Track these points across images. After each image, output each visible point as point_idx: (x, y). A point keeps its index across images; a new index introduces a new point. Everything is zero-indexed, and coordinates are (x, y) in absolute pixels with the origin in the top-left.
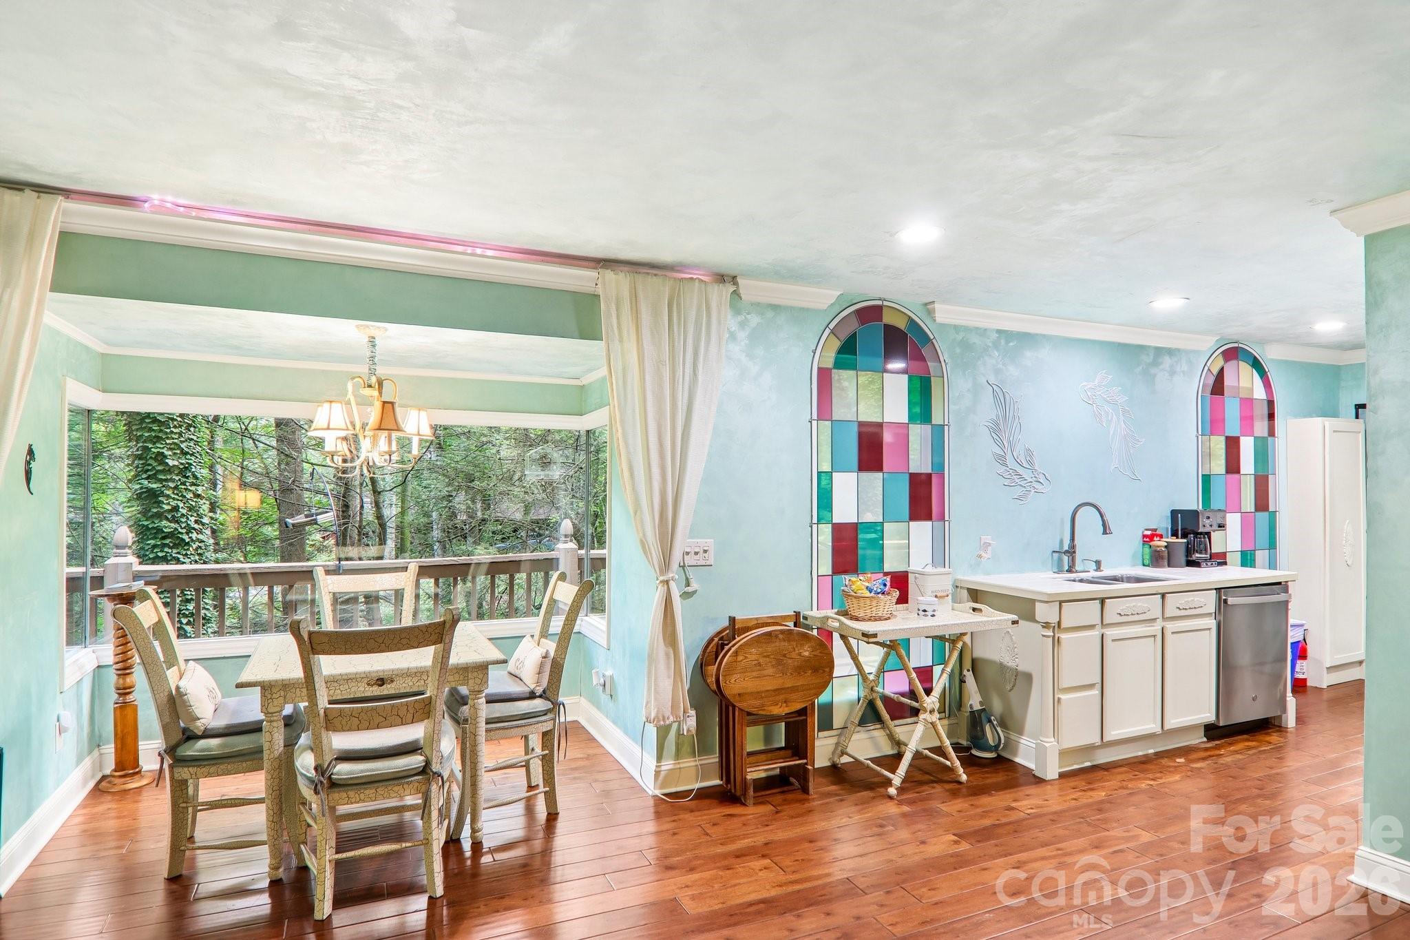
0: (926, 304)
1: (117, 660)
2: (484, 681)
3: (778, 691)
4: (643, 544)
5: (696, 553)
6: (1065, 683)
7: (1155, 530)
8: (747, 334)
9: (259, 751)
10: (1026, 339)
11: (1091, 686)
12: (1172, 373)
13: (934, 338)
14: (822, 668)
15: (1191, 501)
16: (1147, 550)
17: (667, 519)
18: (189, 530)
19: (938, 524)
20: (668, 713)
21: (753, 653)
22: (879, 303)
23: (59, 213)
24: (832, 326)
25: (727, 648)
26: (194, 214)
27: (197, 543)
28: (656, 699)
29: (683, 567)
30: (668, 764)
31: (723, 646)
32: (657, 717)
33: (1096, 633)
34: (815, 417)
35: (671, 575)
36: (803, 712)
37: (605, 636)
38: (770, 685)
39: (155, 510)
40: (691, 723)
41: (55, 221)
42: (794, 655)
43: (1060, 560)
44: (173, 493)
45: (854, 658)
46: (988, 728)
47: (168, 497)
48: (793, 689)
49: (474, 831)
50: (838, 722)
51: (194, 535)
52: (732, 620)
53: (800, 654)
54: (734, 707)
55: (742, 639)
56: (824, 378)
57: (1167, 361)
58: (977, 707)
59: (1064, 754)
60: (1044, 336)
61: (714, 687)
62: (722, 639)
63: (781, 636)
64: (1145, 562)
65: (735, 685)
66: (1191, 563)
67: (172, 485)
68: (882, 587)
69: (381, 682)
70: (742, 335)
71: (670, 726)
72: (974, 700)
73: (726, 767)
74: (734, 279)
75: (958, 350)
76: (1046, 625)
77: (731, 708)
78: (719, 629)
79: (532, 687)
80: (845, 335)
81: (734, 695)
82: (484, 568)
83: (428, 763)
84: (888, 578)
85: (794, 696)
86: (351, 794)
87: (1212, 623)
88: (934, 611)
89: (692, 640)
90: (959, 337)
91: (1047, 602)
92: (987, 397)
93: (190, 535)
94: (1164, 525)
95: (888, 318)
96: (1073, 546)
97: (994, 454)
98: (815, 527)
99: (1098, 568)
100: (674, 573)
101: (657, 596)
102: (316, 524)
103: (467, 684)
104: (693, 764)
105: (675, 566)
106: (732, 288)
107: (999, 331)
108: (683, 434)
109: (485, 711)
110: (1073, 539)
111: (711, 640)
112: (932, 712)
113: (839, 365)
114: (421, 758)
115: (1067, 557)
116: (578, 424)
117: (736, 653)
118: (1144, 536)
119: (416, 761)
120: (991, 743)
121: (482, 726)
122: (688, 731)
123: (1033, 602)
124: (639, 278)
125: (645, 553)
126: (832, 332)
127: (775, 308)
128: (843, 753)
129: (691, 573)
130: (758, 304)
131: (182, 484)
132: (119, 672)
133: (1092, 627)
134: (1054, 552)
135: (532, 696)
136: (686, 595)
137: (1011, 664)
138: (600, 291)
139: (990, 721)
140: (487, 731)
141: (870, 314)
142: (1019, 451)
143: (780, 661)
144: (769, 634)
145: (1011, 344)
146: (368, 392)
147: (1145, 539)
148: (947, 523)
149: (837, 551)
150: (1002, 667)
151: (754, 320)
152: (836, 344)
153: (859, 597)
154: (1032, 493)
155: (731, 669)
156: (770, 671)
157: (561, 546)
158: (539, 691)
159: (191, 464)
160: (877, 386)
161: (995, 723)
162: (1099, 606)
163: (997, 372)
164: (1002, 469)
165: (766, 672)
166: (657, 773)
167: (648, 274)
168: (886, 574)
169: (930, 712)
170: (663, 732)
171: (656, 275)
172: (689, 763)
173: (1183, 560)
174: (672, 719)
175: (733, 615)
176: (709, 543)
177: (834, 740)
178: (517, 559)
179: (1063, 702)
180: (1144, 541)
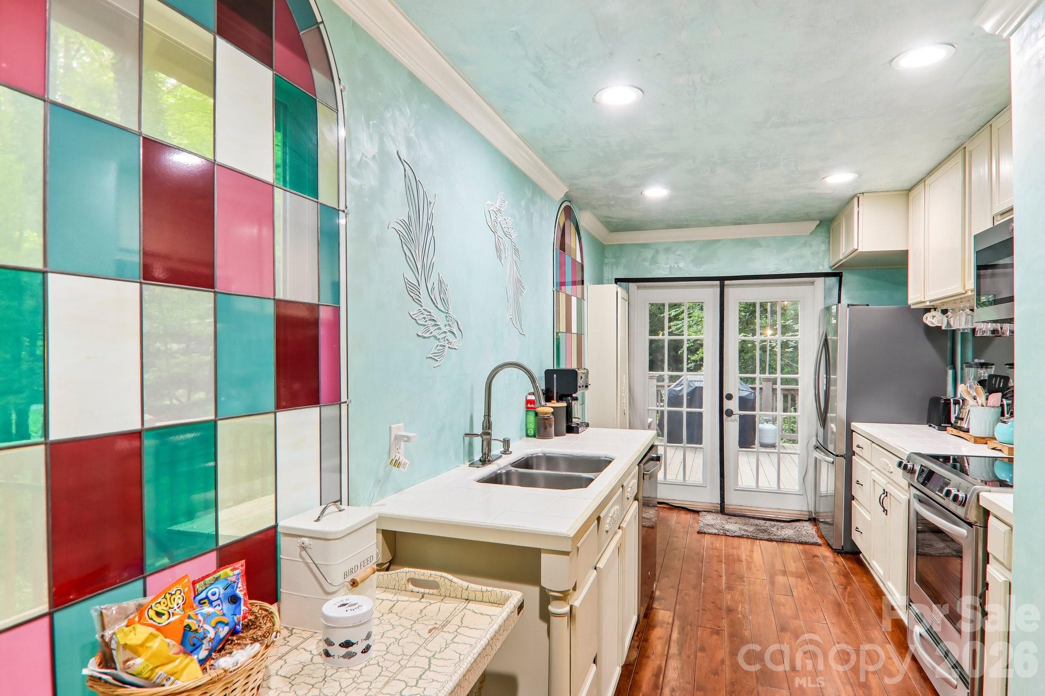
13: (323, 22)
16: (532, 417)
19: (330, 411)
57: (539, 201)
60: (456, 115)
64: (529, 432)
66: (570, 429)
75: (358, 74)
92: (398, 182)
96: (489, 425)
97: (407, 283)
107: (411, 75)
110: (488, 413)
118: (528, 402)
134: (466, 434)
142: (434, 283)
147: (529, 405)
148: (344, 406)
154: (446, 348)
163: (410, 143)
164: (414, 308)
173: (564, 426)
180: (527, 408)
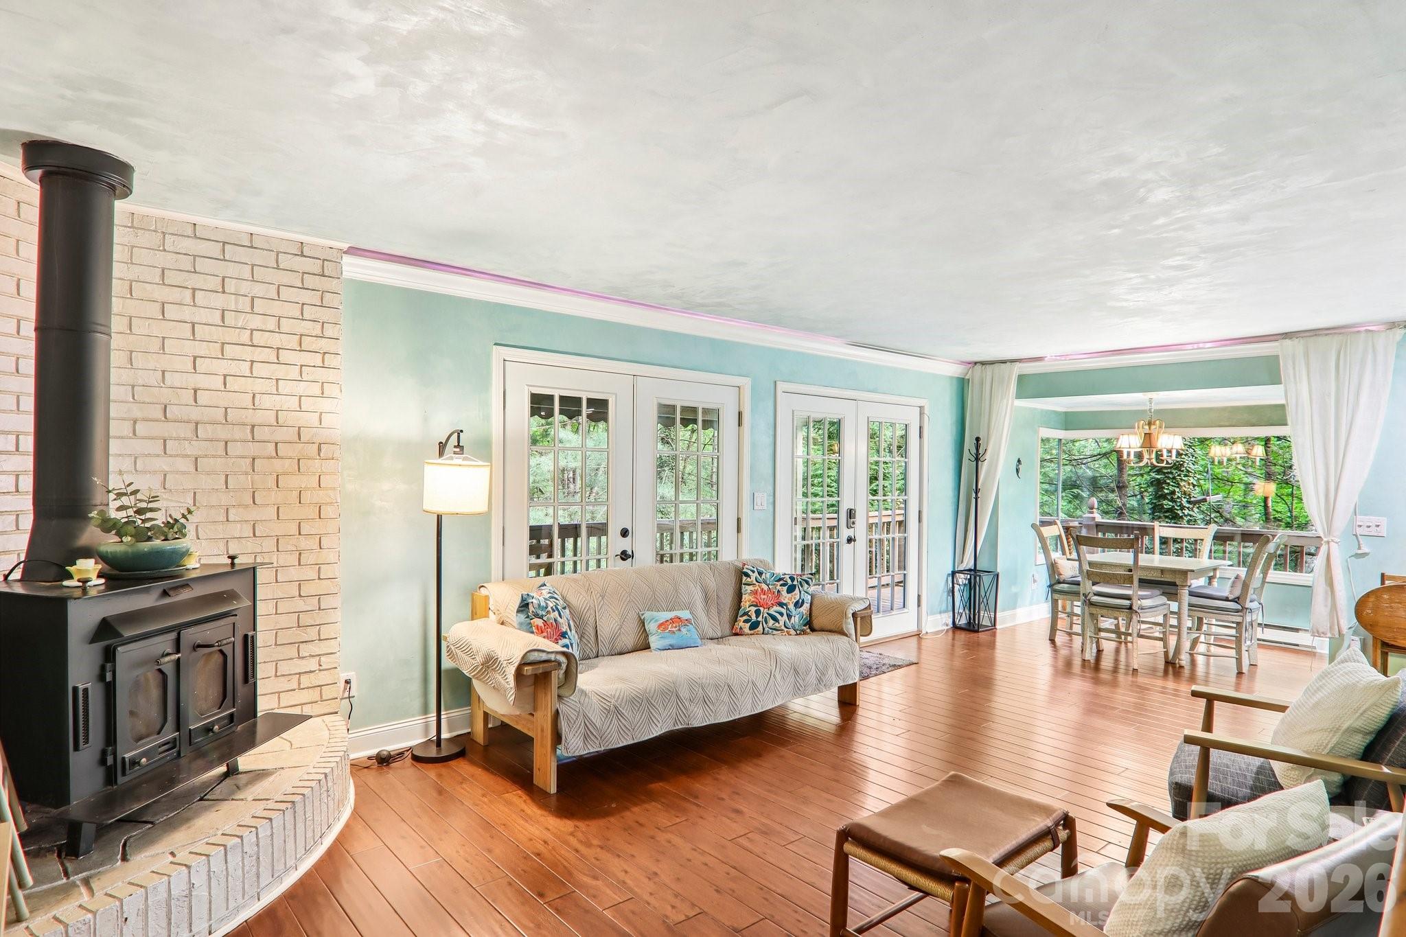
5: (1369, 527)
18: (1182, 508)
23: (1018, 369)
27: (1189, 517)
29: (1356, 535)
39: (1160, 493)
41: (1018, 373)
44: (1173, 482)
47: (1169, 484)
51: (1186, 512)
52: (1383, 574)
67: (1171, 476)
93: (1184, 511)
119: (1127, 603)
129: (1362, 540)
131: (1178, 476)
138: (1280, 353)
158: (1231, 597)
159: (1184, 462)
176: (1381, 521)
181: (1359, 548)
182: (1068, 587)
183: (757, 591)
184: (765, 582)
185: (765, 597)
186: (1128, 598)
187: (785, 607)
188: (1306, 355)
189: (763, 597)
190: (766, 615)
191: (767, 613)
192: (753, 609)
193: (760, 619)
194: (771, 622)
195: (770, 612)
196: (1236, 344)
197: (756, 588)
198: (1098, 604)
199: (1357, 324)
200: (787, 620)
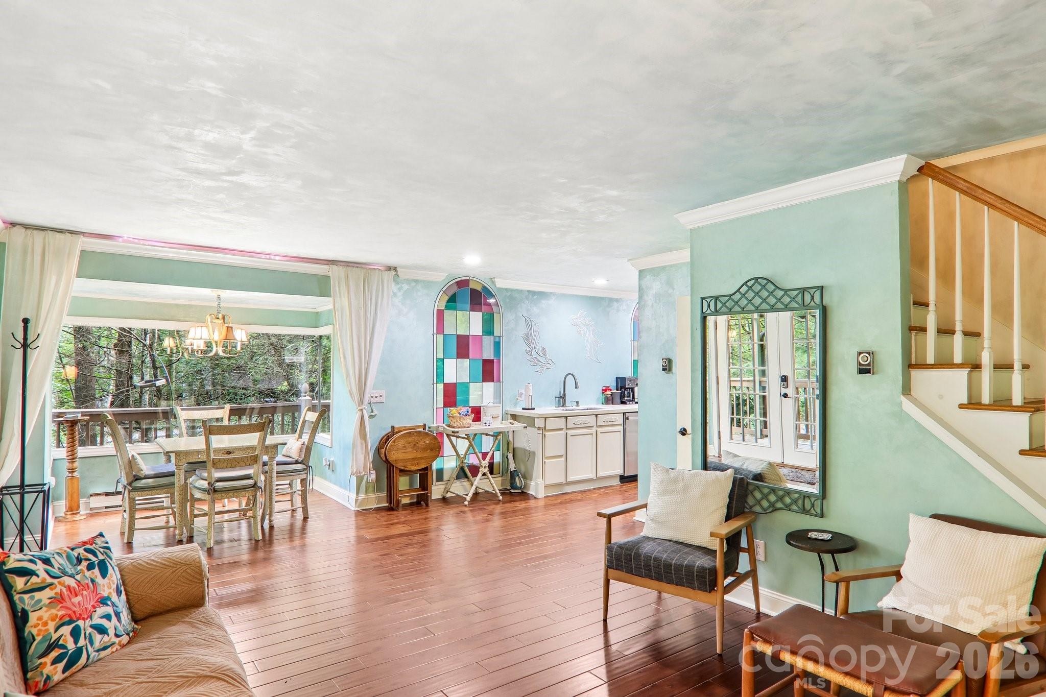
0: (491, 279)
1: (69, 454)
2: (276, 453)
3: (414, 459)
4: (350, 392)
5: (376, 397)
6: (548, 454)
7: (609, 387)
8: (402, 293)
9: (173, 484)
10: (542, 295)
11: (561, 456)
12: (618, 311)
13: (496, 294)
14: (436, 449)
15: (628, 373)
16: (603, 396)
17: (362, 381)
19: (497, 383)
20: (362, 470)
21: (402, 442)
22: (468, 278)
23: (83, 243)
24: (444, 289)
25: (390, 440)
26: (142, 243)
28: (356, 464)
29: (370, 403)
30: (362, 496)
31: (388, 439)
32: (356, 472)
33: (563, 432)
34: (435, 332)
35: (363, 407)
36: (426, 469)
37: (330, 441)
38: (410, 456)
40: (373, 476)
41: (79, 247)
42: (421, 443)
43: (559, 401)
45: (454, 447)
46: (517, 479)
48: (421, 458)
49: (270, 521)
50: (446, 477)
52: (393, 428)
53: (424, 442)
54: (393, 466)
55: (396, 436)
56: (440, 315)
57: (615, 304)
58: (513, 469)
59: (546, 487)
60: (551, 293)
61: (384, 459)
62: (388, 436)
63: (415, 434)
64: (600, 401)
65: (394, 456)
66: (623, 403)
68: (467, 413)
69: (229, 453)
70: (400, 294)
71: (363, 476)
72: (512, 467)
73: (390, 498)
74: (395, 269)
75: (508, 300)
76: (539, 428)
77: (392, 468)
78: (387, 432)
79: (297, 458)
80: (451, 293)
81: (393, 461)
82: (256, 411)
83: (256, 483)
84: (470, 409)
85: (421, 461)
86: (223, 495)
87: (621, 428)
88: (490, 423)
89: (373, 439)
90: (508, 294)
91: (539, 418)
92: (522, 322)
94: (613, 385)
95: (472, 286)
96: (564, 395)
97: (526, 350)
98: (435, 385)
99: (578, 405)
100: (365, 405)
101: (357, 416)
102: (155, 386)
103: (267, 455)
104: (374, 496)
105: (366, 402)
106: (395, 273)
107: (529, 291)
108: (370, 341)
109: (276, 468)
110: (564, 391)
111: (384, 437)
112: (485, 467)
113: (447, 307)
114: (253, 481)
115: (562, 399)
116: (316, 332)
117: (394, 441)
118: (603, 390)
119: (251, 482)
120: (518, 485)
121: (275, 475)
122: (372, 480)
123: (534, 418)
124: (349, 269)
125: (351, 397)
126: (444, 292)
127: (416, 281)
128: (447, 492)
129: (373, 406)
130: (407, 280)
132: (69, 461)
133: (561, 429)
134: (556, 397)
135: (297, 462)
136: (371, 417)
137: (528, 448)
138: (330, 274)
139: (518, 476)
140: (277, 477)
141: (463, 284)
142: (539, 348)
143: (415, 446)
144: (410, 433)
145: (535, 297)
146: (217, 321)
148: (501, 383)
149: (446, 395)
150: (525, 450)
151: (406, 287)
152: (447, 298)
153: (454, 417)
154: (545, 369)
155: (391, 449)
156: (410, 450)
157: (302, 398)
158: (300, 460)
160: (467, 317)
161: (520, 476)
162: (565, 420)
163: (528, 310)
164: (529, 358)
165: (407, 450)
166: (356, 500)
167: (353, 267)
168: (470, 407)
169: (484, 467)
170: (360, 479)
171: (357, 267)
172: (372, 496)
173: (619, 401)
174: (364, 473)
175: (393, 425)
176: (383, 392)
177: (444, 486)
178: (275, 406)
179: (546, 463)
180: (602, 392)
181: (372, 412)
182: (153, 482)
183: (61, 594)
184: (65, 573)
185: (79, 598)
186: (248, 477)
187: (109, 603)
188: (347, 277)
189: (76, 600)
190: (89, 630)
191: (91, 626)
192: (66, 630)
193: (81, 642)
194: (97, 638)
195: (94, 623)
196: (298, 261)
197: (58, 590)
198: (224, 490)
199: (373, 263)
200: (118, 624)
